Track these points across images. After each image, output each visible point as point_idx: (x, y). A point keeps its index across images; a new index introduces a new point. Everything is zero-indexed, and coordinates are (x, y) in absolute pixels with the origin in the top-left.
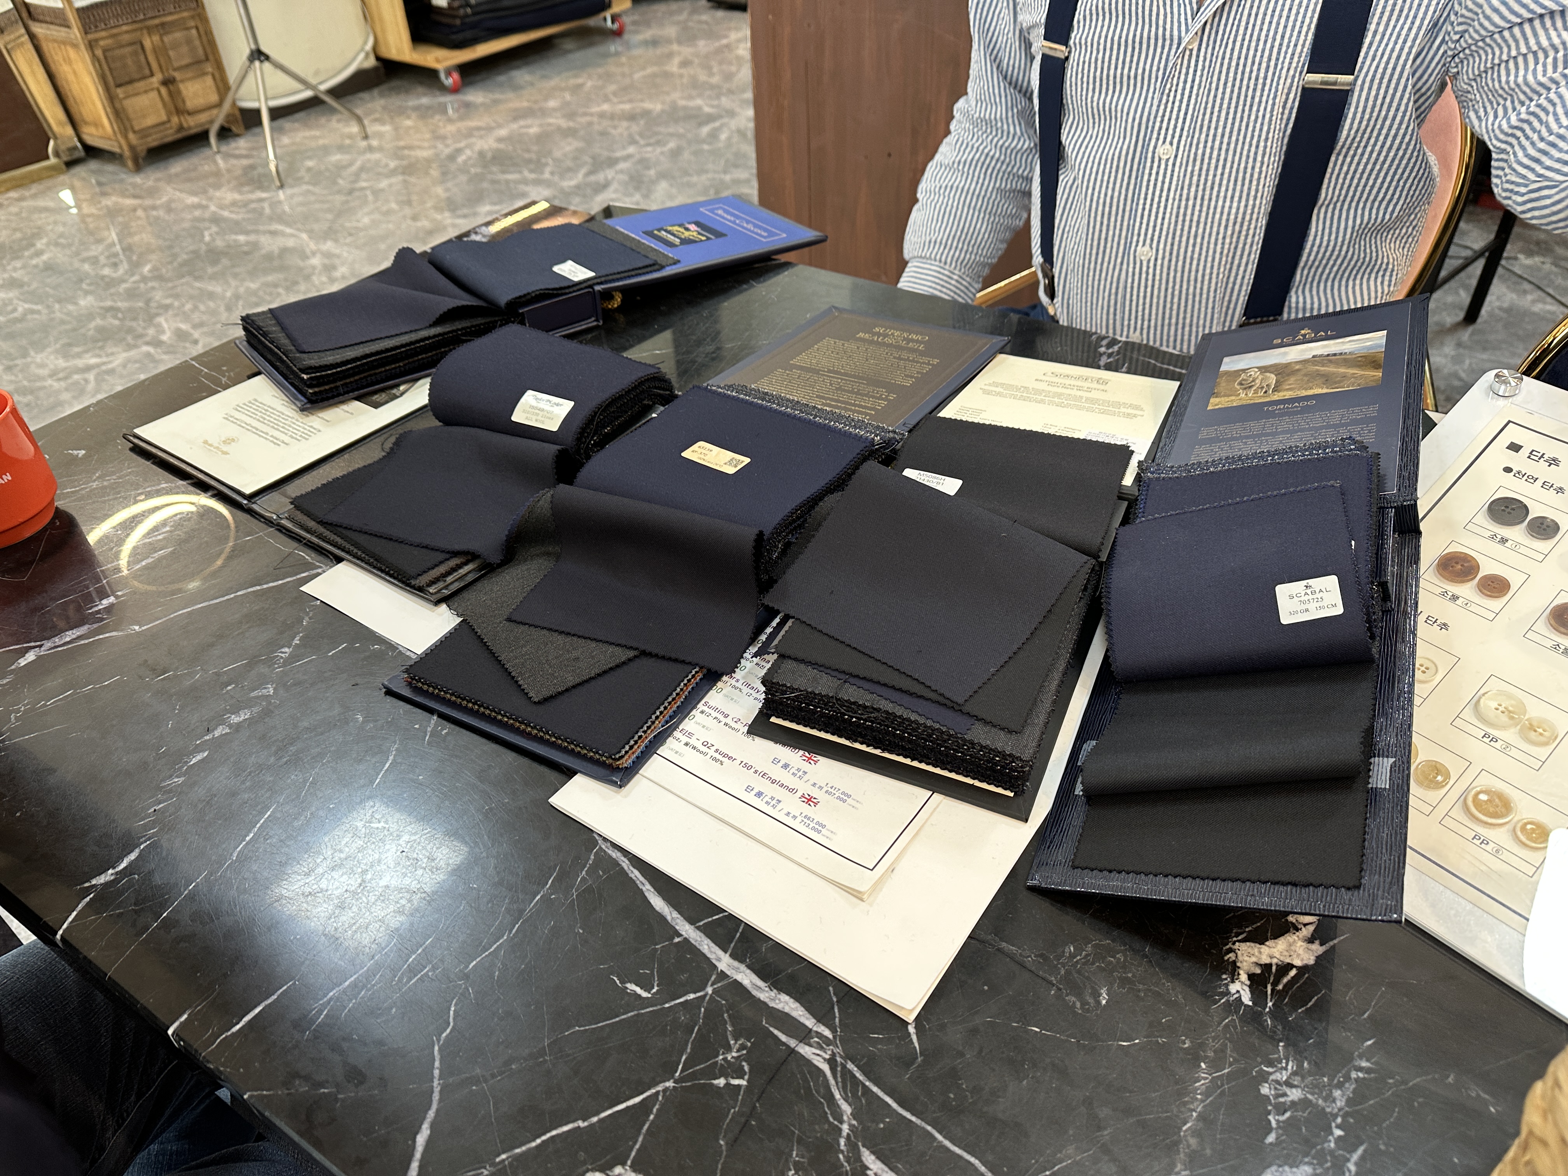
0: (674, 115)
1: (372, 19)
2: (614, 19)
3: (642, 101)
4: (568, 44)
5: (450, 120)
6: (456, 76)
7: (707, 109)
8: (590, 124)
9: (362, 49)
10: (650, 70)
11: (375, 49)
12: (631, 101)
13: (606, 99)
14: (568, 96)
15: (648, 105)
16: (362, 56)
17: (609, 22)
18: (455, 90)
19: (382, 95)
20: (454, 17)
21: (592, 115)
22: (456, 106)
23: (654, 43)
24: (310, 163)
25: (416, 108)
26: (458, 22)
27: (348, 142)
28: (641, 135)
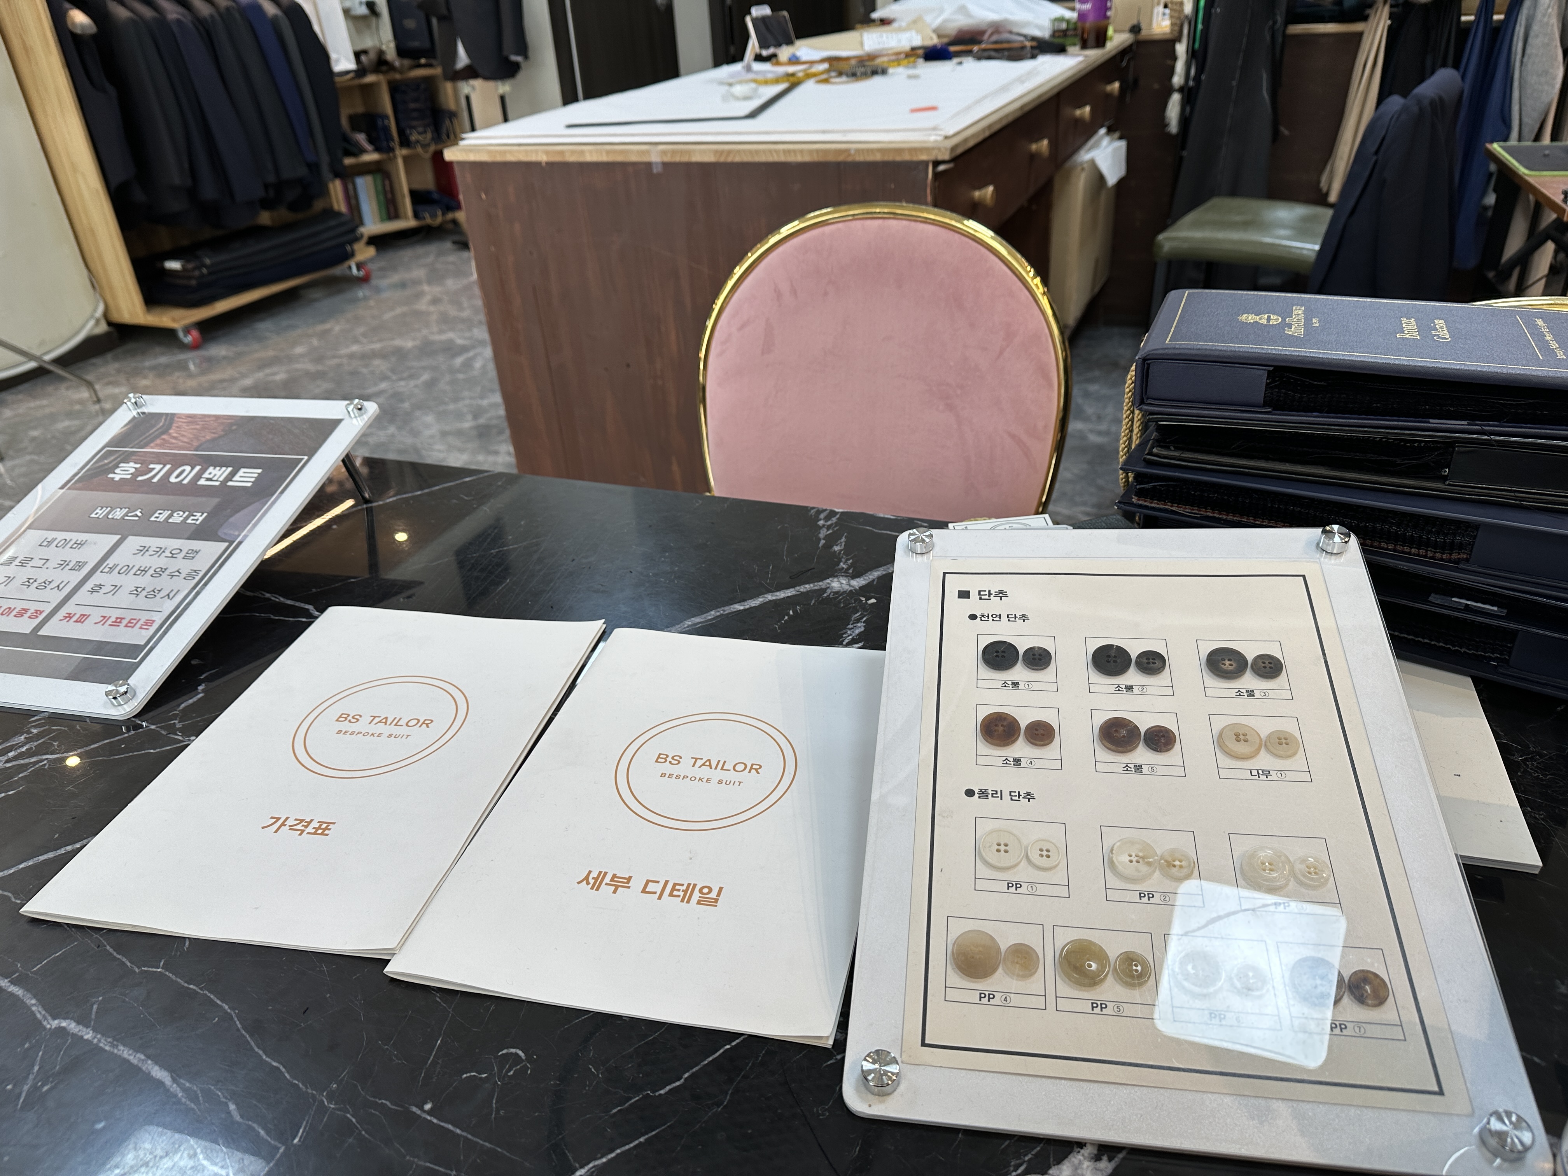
0: (427, 349)
1: (101, 287)
2: (359, 266)
3: (393, 339)
4: (315, 294)
5: (191, 376)
6: (195, 333)
7: (460, 342)
8: (339, 366)
9: (92, 316)
10: (399, 310)
11: (106, 315)
12: (381, 340)
13: (356, 341)
14: (315, 342)
15: (398, 342)
16: (92, 323)
17: (354, 270)
18: (195, 347)
19: (116, 359)
20: (190, 278)
21: (341, 357)
22: (197, 361)
23: (403, 285)
24: (35, 433)
25: (153, 368)
26: (194, 282)
27: (77, 407)
28: (393, 371)
